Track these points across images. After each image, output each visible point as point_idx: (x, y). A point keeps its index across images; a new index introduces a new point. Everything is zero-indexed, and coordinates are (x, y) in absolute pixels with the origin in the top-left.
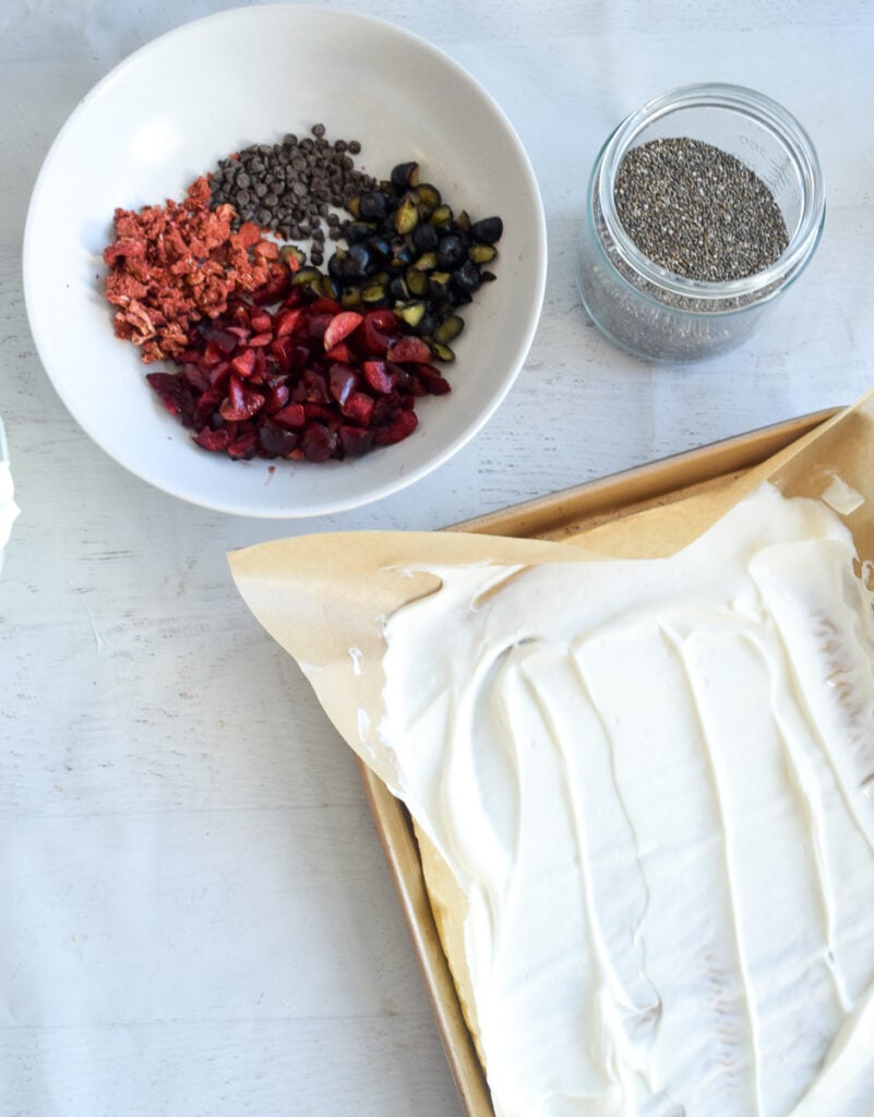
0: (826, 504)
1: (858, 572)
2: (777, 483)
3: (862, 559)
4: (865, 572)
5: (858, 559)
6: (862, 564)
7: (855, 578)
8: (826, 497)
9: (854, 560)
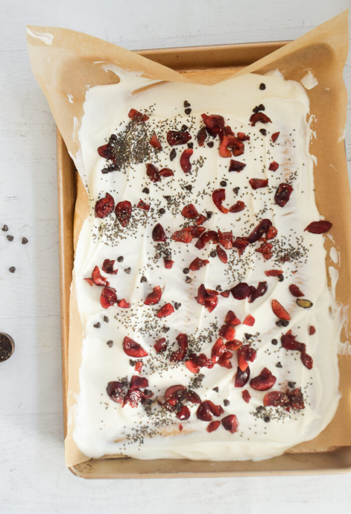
0: (302, 84)
1: (308, 120)
2: (283, 72)
3: (311, 114)
4: (311, 120)
5: (309, 114)
6: (310, 116)
7: (306, 123)
8: (303, 81)
9: (308, 114)
